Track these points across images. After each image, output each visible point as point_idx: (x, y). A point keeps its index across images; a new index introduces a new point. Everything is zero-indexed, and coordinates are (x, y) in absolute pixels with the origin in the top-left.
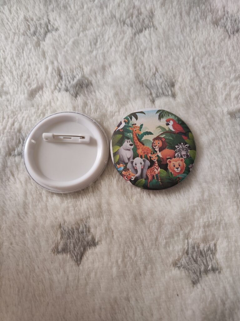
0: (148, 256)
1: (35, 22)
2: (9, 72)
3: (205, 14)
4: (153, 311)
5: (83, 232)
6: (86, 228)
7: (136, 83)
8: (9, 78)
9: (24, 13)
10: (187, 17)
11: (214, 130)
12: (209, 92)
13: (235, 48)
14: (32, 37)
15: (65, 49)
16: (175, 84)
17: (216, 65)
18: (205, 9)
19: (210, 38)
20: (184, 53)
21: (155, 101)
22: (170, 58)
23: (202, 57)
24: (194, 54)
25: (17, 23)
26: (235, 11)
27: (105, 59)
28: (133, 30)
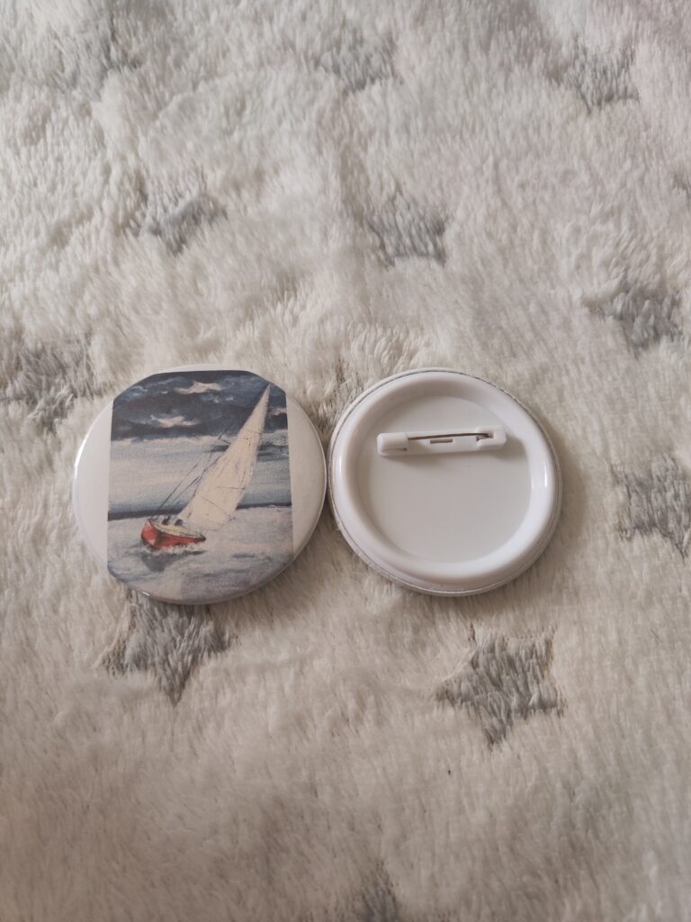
3: (529, 51)
4: (383, 818)
7: (345, 215)
10: (482, 55)
11: (546, 344)
12: (535, 247)
13: (603, 140)
14: (71, 91)
15: (158, 123)
16: (446, 225)
18: (528, 39)
19: (539, 113)
20: (471, 147)
22: (435, 157)
23: (518, 159)
24: (498, 151)
26: (603, 48)
27: (263, 153)
28: (341, 82)
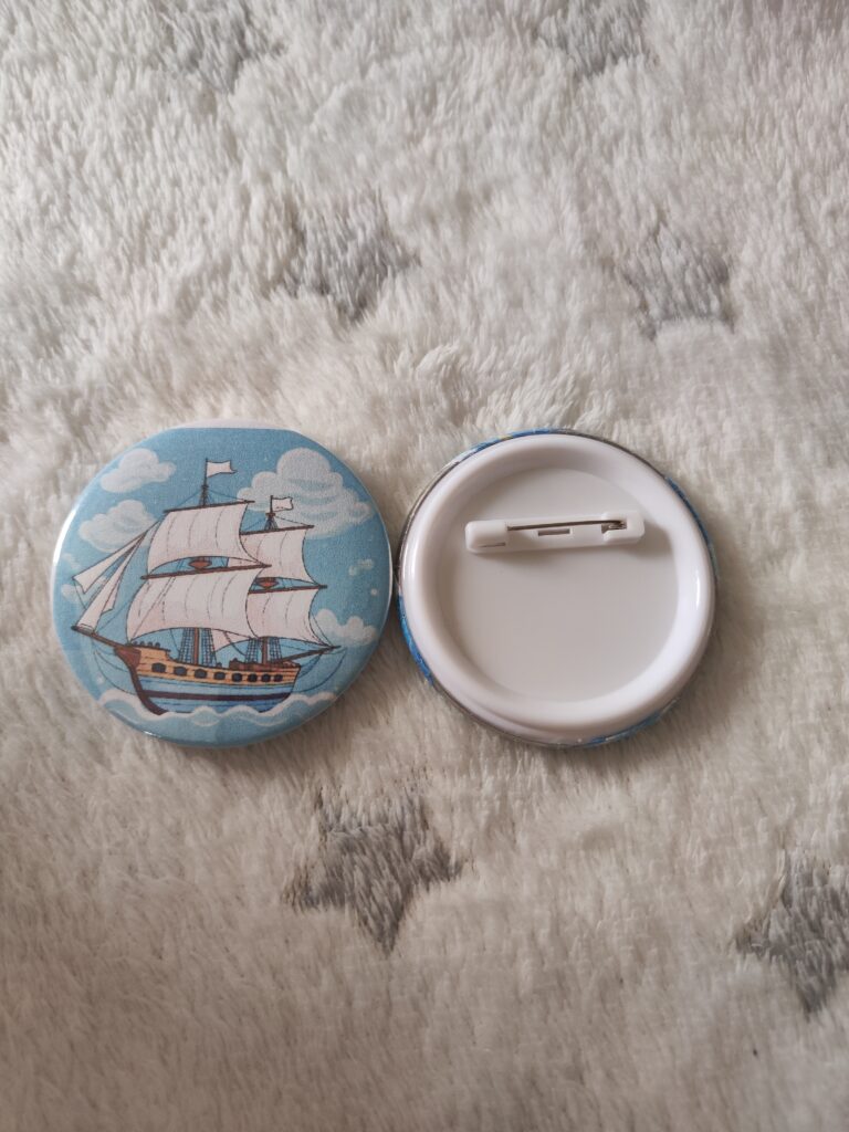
0: (647, 913)
1: (193, 16)
2: (97, 208)
3: (836, 10)
4: (673, 1115)
6: (413, 809)
7: (589, 264)
8: (95, 231)
10: (770, 17)
14: (185, 75)
15: (314, 128)
16: (730, 270)
20: (759, 155)
21: (658, 333)
22: (709, 173)
23: (826, 173)
24: (797, 160)
25: (124, 18)
27: (466, 169)
28: (571, 62)
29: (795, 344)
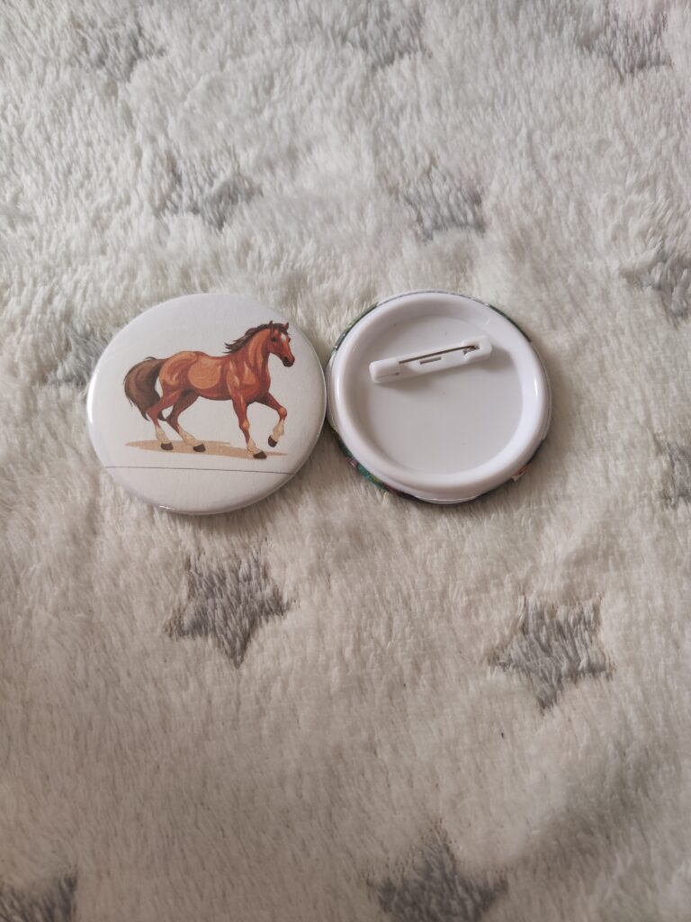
0: (423, 637)
1: (101, 31)
2: (33, 163)
3: (558, 19)
4: (440, 777)
5: (248, 579)
6: (257, 566)
7: (380, 192)
8: (32, 178)
9: (69, 5)
10: (510, 25)
11: (585, 315)
12: (571, 219)
13: (637, 108)
14: (95, 71)
15: (186, 104)
16: (482, 197)
17: (589, 151)
18: (557, 6)
19: (571, 82)
20: (504, 119)
22: (467, 131)
23: (552, 130)
24: (531, 122)
25: (52, 32)
26: (635, 14)
27: (294, 131)
28: (369, 58)
29: (529, 245)
